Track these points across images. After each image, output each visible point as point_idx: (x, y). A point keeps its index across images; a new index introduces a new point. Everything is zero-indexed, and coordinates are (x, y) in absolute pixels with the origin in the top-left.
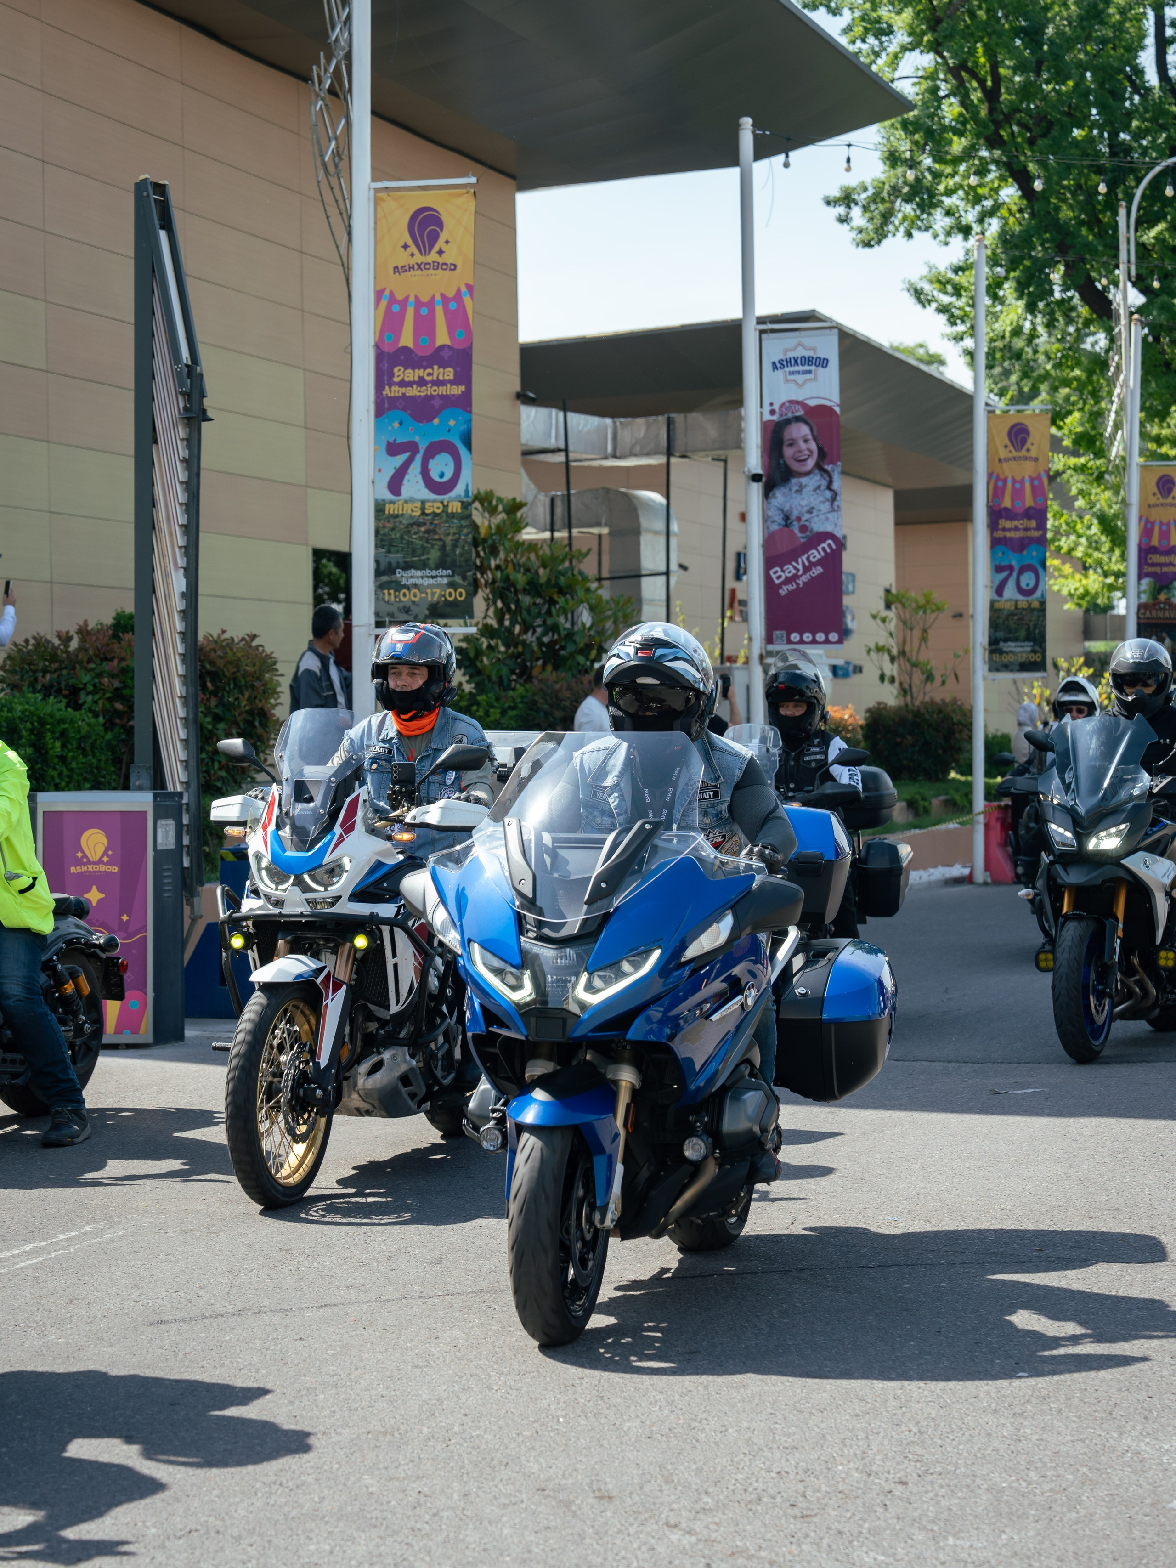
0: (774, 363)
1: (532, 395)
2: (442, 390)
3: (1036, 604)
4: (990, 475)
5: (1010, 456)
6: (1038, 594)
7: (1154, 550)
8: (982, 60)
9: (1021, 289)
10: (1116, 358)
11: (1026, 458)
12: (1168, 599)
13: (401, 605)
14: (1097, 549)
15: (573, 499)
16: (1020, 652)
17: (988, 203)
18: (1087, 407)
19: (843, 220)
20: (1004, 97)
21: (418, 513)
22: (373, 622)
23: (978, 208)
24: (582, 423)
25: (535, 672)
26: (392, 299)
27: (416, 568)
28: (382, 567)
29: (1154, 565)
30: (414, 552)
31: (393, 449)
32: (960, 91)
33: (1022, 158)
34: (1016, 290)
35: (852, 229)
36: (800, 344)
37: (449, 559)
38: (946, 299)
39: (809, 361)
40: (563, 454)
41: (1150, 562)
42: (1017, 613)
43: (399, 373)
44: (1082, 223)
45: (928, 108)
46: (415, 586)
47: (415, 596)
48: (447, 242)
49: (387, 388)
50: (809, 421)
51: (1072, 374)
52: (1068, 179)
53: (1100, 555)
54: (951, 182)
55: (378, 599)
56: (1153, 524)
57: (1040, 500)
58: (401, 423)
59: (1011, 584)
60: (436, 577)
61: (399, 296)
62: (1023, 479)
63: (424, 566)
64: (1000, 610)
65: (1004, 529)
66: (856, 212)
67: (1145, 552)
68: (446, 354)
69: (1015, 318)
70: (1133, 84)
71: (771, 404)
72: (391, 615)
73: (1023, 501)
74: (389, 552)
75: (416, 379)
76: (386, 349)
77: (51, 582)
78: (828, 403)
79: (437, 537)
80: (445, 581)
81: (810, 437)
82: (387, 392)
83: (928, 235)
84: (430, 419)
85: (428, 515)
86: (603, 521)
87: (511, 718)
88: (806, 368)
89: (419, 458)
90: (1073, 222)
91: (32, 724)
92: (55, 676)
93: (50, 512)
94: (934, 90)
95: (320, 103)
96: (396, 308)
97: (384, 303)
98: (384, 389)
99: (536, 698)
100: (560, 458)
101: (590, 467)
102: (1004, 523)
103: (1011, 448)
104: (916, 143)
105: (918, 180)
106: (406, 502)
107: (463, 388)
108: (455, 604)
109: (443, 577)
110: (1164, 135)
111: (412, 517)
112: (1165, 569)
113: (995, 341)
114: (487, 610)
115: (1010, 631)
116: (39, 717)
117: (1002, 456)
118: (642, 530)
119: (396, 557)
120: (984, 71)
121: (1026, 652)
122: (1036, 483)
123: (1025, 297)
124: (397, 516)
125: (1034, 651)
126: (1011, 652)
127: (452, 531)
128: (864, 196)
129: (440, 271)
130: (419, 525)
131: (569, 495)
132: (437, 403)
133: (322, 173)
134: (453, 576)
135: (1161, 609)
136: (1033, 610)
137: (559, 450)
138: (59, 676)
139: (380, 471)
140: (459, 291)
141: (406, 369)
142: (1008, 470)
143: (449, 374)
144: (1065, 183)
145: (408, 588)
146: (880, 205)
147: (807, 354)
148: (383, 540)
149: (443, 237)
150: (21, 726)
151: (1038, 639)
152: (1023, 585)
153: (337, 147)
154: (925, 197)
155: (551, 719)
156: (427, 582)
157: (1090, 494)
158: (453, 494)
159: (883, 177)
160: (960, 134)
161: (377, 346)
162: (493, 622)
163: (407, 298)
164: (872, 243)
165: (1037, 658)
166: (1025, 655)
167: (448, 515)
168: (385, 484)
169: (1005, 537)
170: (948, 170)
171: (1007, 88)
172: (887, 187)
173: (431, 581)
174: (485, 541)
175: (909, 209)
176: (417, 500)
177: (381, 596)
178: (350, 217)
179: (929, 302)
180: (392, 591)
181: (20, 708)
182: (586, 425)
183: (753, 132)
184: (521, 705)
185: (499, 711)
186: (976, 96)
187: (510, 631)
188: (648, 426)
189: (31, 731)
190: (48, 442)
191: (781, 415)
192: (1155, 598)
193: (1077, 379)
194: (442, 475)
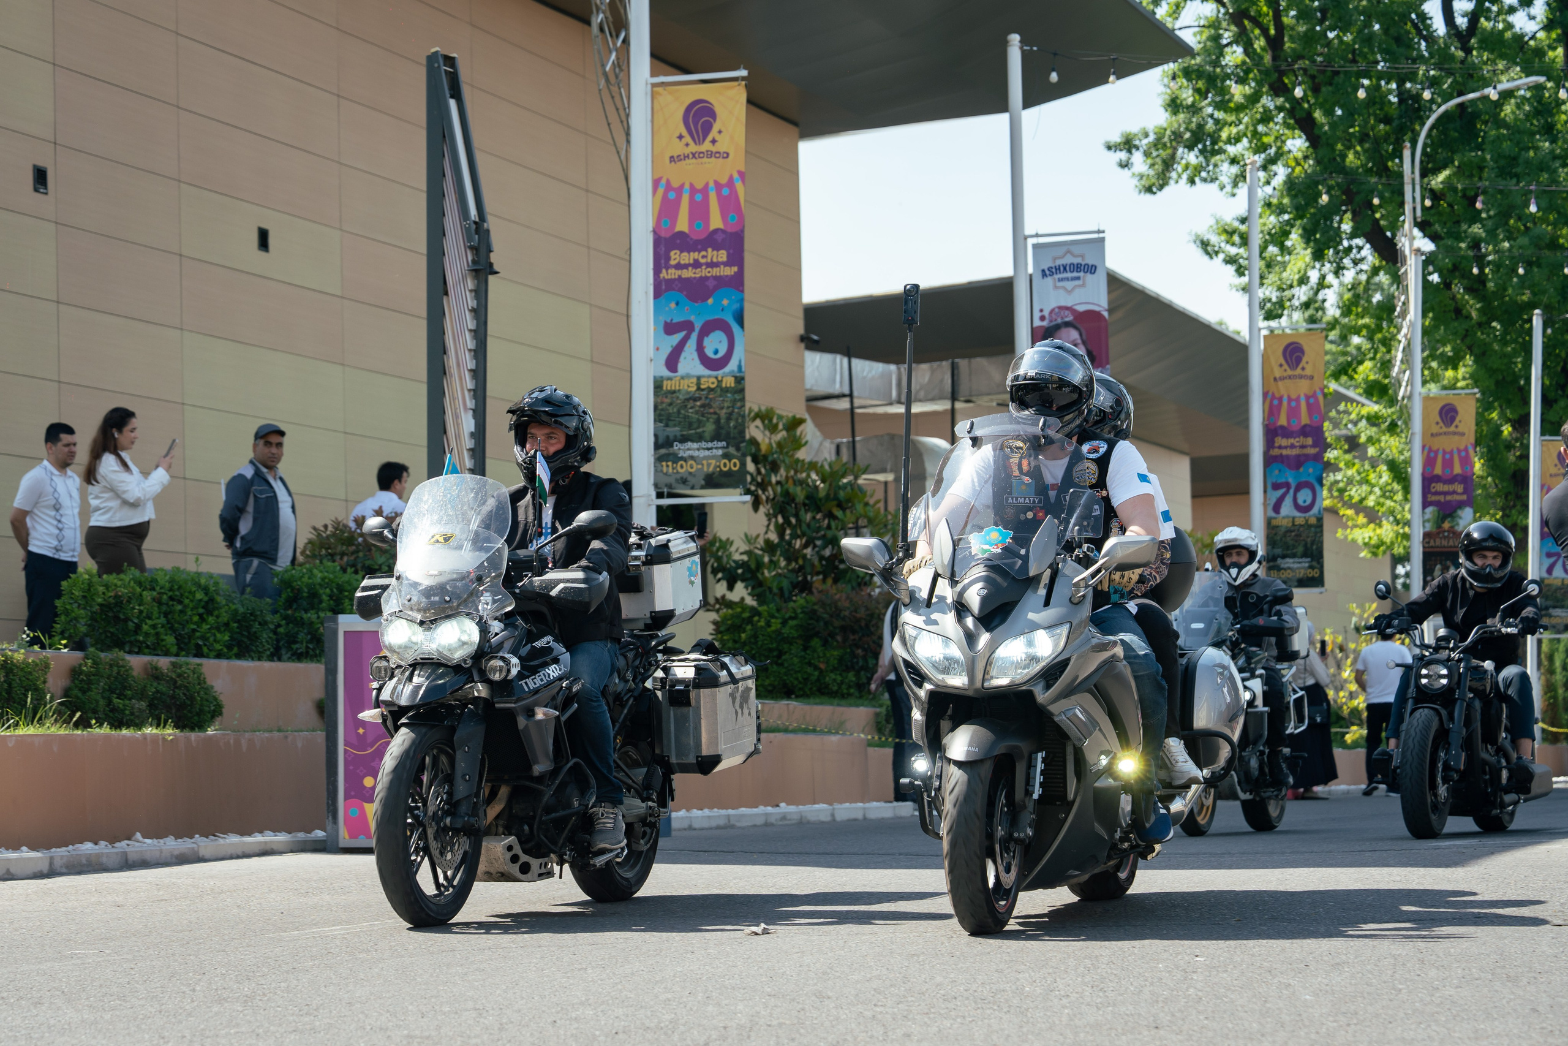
0: (1043, 271)
1: (815, 338)
2: (716, 272)
3: (1313, 521)
4: (1265, 395)
5: (1285, 374)
6: (1315, 510)
7: (1437, 479)
8: (1265, 9)
9: (1308, 236)
10: (1403, 298)
11: (1301, 377)
12: (1452, 527)
13: (678, 476)
14: (1391, 498)
15: (858, 446)
16: (1298, 568)
17: (1272, 151)
18: (1378, 356)
19: (1124, 165)
20: (1288, 45)
21: (693, 389)
22: (654, 494)
23: (1263, 156)
24: (867, 369)
25: (816, 585)
26: (669, 187)
27: (692, 441)
28: (661, 441)
29: (1437, 493)
30: (690, 426)
31: (670, 328)
32: (1243, 38)
33: (1306, 106)
34: (1302, 236)
35: (1134, 174)
36: (1068, 252)
37: (723, 432)
38: (1233, 251)
39: (1077, 267)
40: (847, 399)
41: (1433, 490)
42: (1295, 530)
43: (676, 257)
44: (1369, 171)
45: (1209, 55)
46: (692, 458)
47: (692, 467)
48: (720, 132)
49: (664, 271)
50: (1078, 326)
51: (1361, 322)
52: (1353, 126)
53: (1392, 504)
54: (1234, 130)
55: (657, 471)
56: (1436, 452)
57: (1316, 417)
58: (677, 304)
59: (1288, 501)
60: (711, 449)
61: (675, 184)
62: (1299, 397)
63: (699, 438)
64: (1277, 527)
65: (1280, 447)
66: (1138, 157)
67: (1428, 480)
68: (719, 237)
69: (1303, 266)
70: (1419, 32)
71: (1041, 311)
72: (670, 486)
73: (1299, 419)
74: (667, 426)
75: (692, 261)
76: (663, 234)
77: (346, 501)
78: (1097, 308)
79: (712, 410)
80: (720, 452)
81: (1079, 341)
82: (663, 274)
83: (1214, 187)
84: (705, 299)
85: (703, 390)
86: (889, 467)
87: (791, 628)
88: (1075, 274)
89: (694, 336)
90: (1360, 170)
91: (331, 590)
92: (352, 558)
93: (346, 433)
94: (1216, 38)
95: (601, 16)
96: (672, 195)
97: (661, 190)
98: (660, 272)
99: (816, 607)
100: (844, 404)
101: (875, 415)
102: (1280, 441)
103: (1286, 366)
104: (1197, 91)
105: (1201, 126)
106: (682, 378)
107: (735, 269)
108: (729, 474)
109: (717, 449)
110: (1449, 81)
111: (688, 393)
112: (1449, 498)
113: (1284, 290)
114: (768, 526)
115: (1288, 548)
116: (338, 584)
117: (1278, 375)
118: (927, 475)
119: (674, 431)
120: (1268, 20)
121: (1303, 568)
122: (1312, 401)
123: (1312, 244)
124: (674, 392)
125: (1311, 567)
126: (1289, 568)
127: (726, 405)
128: (1145, 141)
129: (713, 159)
130: (695, 400)
131: (854, 442)
132: (711, 284)
133: (603, 82)
134: (727, 447)
135: (1445, 537)
136: (1310, 526)
137: (844, 396)
138: (355, 559)
139: (658, 349)
140: (731, 178)
141: (682, 252)
142: (1283, 389)
143: (723, 256)
144: (1351, 130)
145: (685, 460)
146: (1161, 151)
147: (1076, 261)
148: (661, 415)
149: (716, 128)
150: (321, 591)
151: (1315, 554)
152: (1300, 502)
153: (618, 58)
154: (1208, 143)
155: (831, 628)
156: (703, 454)
157: (1379, 441)
158: (727, 369)
159: (1165, 125)
160: (1241, 81)
161: (655, 232)
162: (773, 537)
163: (682, 186)
164: (1154, 189)
165: (1315, 573)
166: (1303, 571)
167: (722, 389)
168: (663, 361)
169: (1281, 455)
170: (1231, 118)
171: (1291, 37)
172: (1168, 132)
173: (707, 453)
174: (765, 457)
175: (1192, 158)
176: (693, 376)
177: (659, 469)
178: (628, 116)
179: (1217, 253)
180: (670, 463)
181: (320, 575)
182: (870, 371)
183: (1021, 48)
184: (801, 616)
185: (779, 621)
186: (1259, 44)
187: (789, 543)
188: (933, 371)
189: (331, 597)
190: (343, 365)
191: (1051, 321)
192: (1439, 527)
193: (1365, 326)
194: (716, 352)
